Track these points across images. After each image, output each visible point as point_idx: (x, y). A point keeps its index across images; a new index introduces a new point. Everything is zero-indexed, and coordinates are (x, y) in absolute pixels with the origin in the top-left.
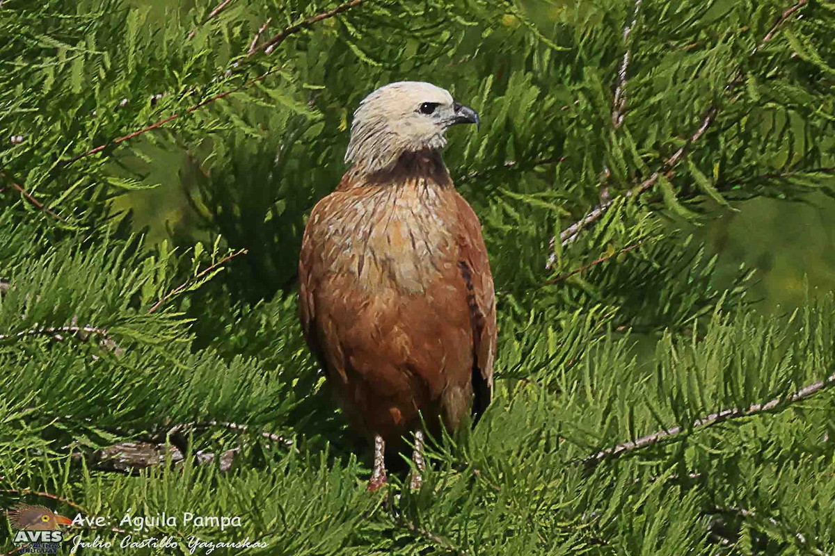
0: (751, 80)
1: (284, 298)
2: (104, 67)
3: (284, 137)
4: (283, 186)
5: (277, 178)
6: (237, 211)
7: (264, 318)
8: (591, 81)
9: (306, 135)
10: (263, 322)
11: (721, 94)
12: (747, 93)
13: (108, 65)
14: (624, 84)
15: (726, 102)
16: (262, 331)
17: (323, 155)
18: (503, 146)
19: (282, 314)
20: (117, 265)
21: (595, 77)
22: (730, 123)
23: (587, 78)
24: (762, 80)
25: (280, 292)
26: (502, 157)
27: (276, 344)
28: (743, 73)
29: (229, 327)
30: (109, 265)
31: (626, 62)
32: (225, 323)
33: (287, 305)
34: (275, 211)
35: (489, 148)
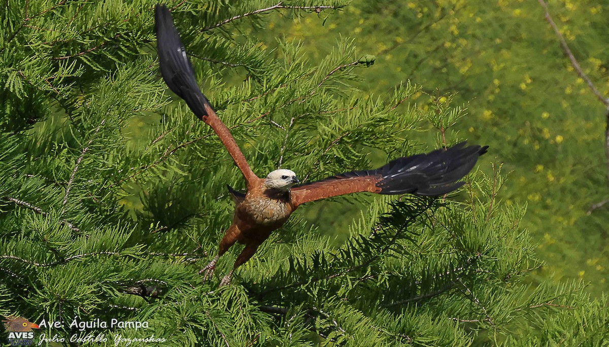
0: (321, 164)
1: (174, 231)
2: (119, 159)
3: (171, 182)
4: (171, 197)
5: (169, 194)
6: (156, 205)
7: (167, 237)
8: (270, 164)
9: (178, 182)
10: (167, 238)
11: (312, 168)
12: (320, 168)
13: (120, 159)
14: (281, 166)
15: (313, 170)
16: (166, 241)
17: (184, 187)
18: (241, 184)
19: (173, 235)
20: (122, 233)
21: (272, 163)
22: (315, 177)
23: (269, 163)
24: (325, 164)
25: (173, 229)
26: (241, 187)
27: (171, 245)
28: (319, 161)
29: (156, 240)
30: (120, 233)
31: (281, 159)
32: (155, 239)
33: (175, 233)
34: (168, 205)
35: (237, 184)
